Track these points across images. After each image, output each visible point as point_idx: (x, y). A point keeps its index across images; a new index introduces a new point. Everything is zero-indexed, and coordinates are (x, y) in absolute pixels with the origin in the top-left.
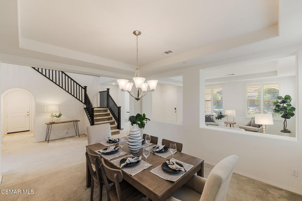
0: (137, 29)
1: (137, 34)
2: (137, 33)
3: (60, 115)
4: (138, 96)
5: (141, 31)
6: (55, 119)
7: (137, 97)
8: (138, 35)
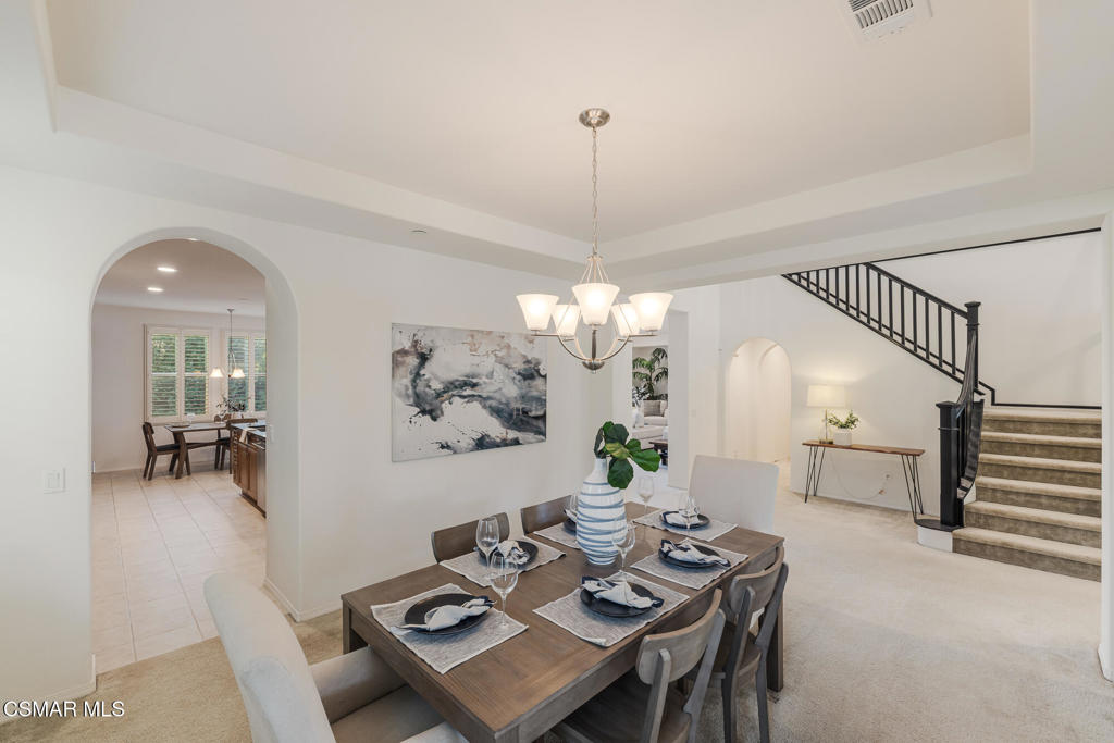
0: (595, 103)
1: (594, 121)
2: (594, 117)
3: (851, 422)
4: (594, 356)
5: (609, 111)
6: (834, 433)
7: (588, 358)
8: (599, 124)
